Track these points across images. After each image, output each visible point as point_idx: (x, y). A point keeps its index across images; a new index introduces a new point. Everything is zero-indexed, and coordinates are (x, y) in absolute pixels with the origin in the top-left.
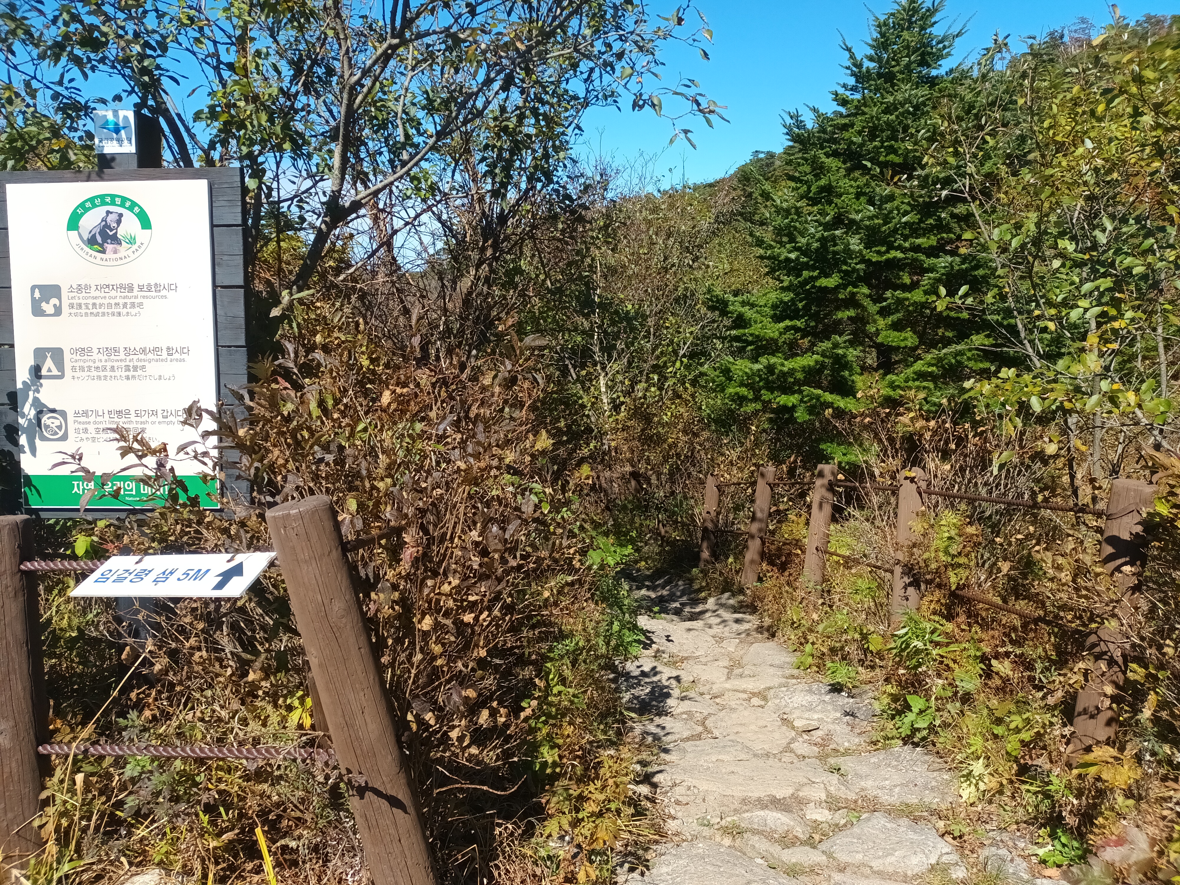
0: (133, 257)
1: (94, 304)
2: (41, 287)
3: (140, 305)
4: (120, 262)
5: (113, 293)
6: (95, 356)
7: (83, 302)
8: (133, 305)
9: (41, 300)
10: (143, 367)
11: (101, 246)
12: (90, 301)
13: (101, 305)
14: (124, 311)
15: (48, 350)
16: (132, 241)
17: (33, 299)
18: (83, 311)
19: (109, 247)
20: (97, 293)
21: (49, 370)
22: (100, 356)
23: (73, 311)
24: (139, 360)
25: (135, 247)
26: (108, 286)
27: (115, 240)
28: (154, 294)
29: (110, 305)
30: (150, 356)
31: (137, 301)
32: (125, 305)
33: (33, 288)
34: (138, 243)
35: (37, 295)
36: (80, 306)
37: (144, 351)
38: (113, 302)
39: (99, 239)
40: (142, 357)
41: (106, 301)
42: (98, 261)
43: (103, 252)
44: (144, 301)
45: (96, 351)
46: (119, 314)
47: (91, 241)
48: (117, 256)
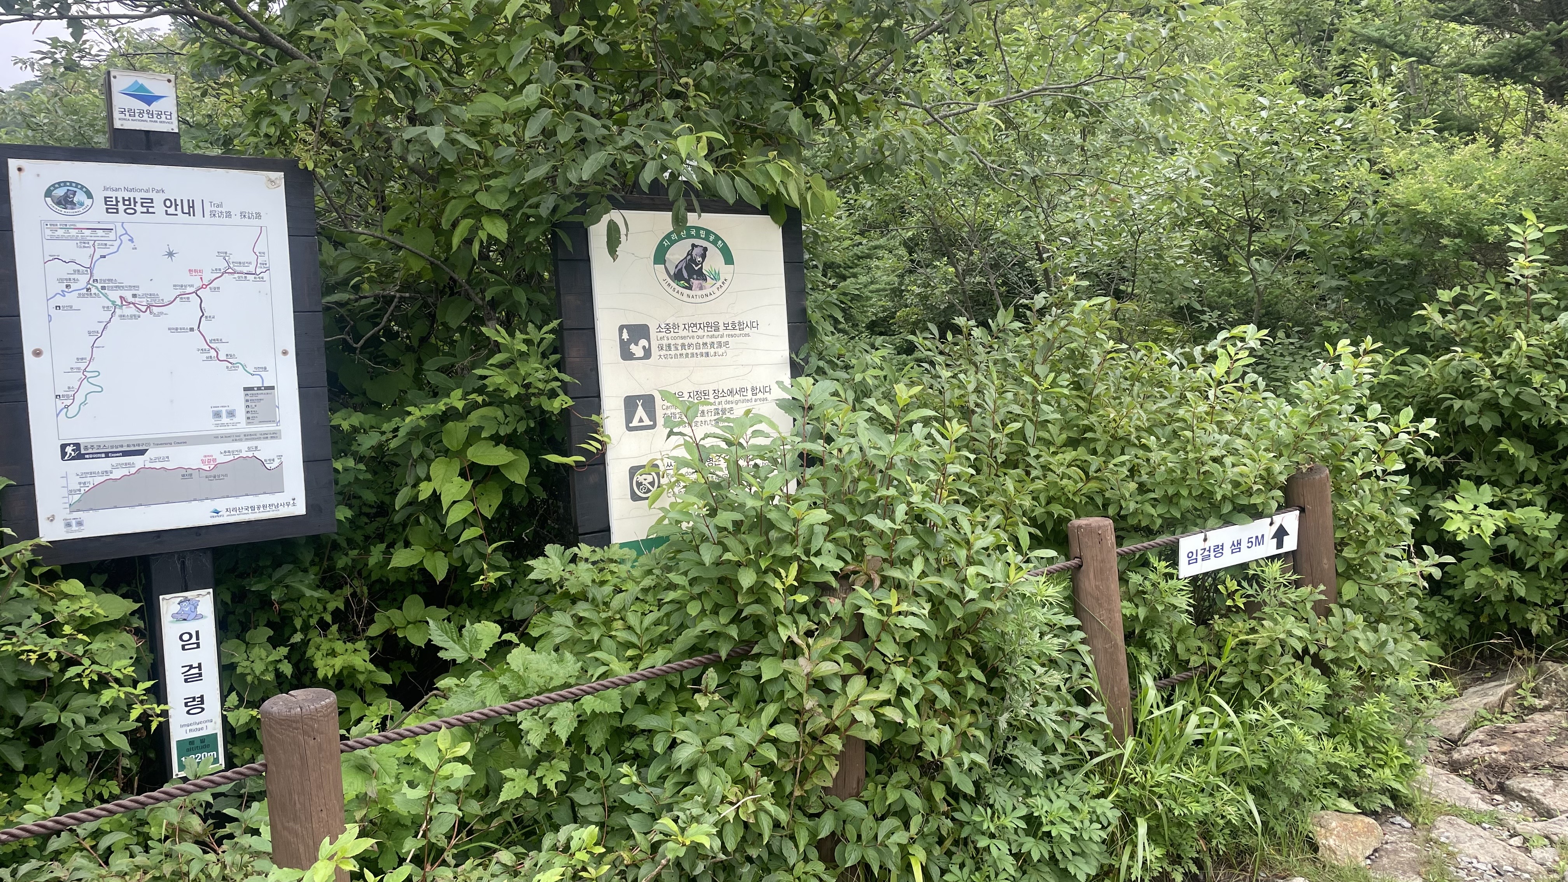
0: (718, 293)
1: (683, 345)
2: (628, 327)
3: (727, 343)
4: (706, 299)
5: (700, 333)
7: (673, 342)
8: (719, 345)
9: (629, 342)
10: (731, 409)
11: (688, 281)
12: (680, 342)
13: (690, 345)
14: (712, 351)
15: (639, 397)
16: (717, 276)
17: (621, 340)
18: (673, 353)
19: (695, 283)
20: (685, 333)
21: (641, 420)
23: (663, 353)
24: (728, 402)
25: (720, 283)
26: (695, 325)
27: (701, 276)
28: (738, 332)
29: (698, 345)
30: (737, 397)
31: (723, 340)
32: (712, 345)
33: (621, 328)
34: (722, 278)
35: (625, 336)
36: (669, 347)
37: (731, 392)
38: (701, 341)
39: (685, 275)
40: (729, 398)
41: (694, 341)
42: (685, 298)
43: (690, 288)
44: (730, 339)
45: (686, 395)
46: (707, 354)
47: (677, 277)
48: (703, 292)
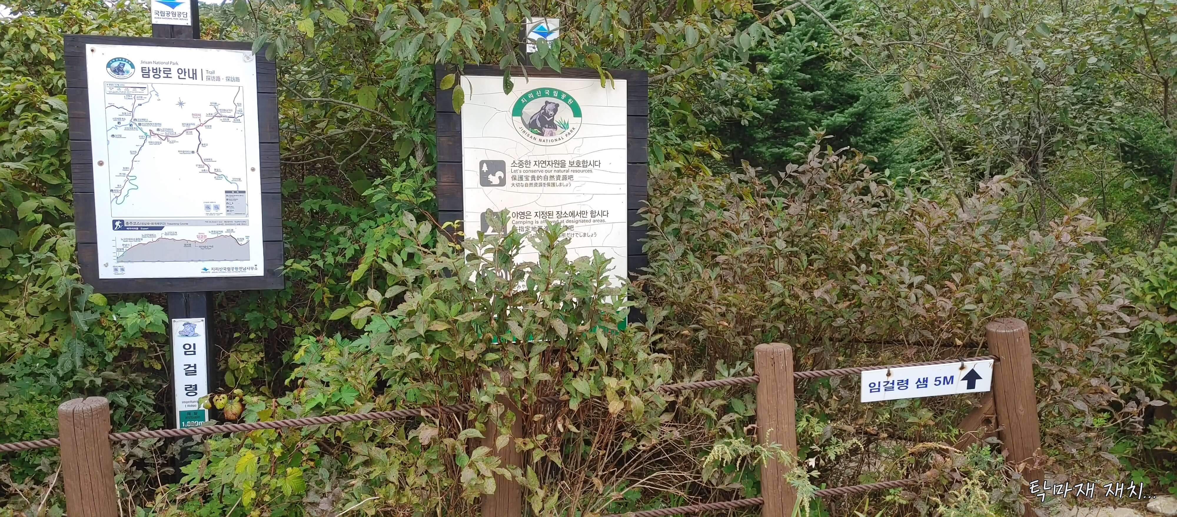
0: (566, 139)
1: (533, 177)
2: (488, 163)
3: (571, 177)
4: (555, 143)
5: (549, 168)
6: (533, 218)
7: (524, 175)
8: (565, 178)
9: (488, 173)
11: (540, 129)
12: (530, 174)
13: (539, 177)
14: (558, 182)
16: (565, 126)
17: (481, 172)
19: (547, 131)
20: (536, 168)
22: (537, 218)
23: (515, 182)
24: (568, 221)
25: (568, 131)
26: (545, 162)
27: (552, 125)
28: (582, 169)
29: (546, 178)
31: (568, 174)
32: (558, 177)
33: (482, 163)
34: (570, 128)
35: (485, 168)
36: (521, 178)
37: (573, 214)
38: (548, 174)
39: (539, 124)
40: (571, 218)
41: (543, 174)
42: (537, 142)
43: (542, 134)
44: (574, 174)
45: (533, 214)
46: (554, 185)
47: (532, 126)
48: (553, 138)
